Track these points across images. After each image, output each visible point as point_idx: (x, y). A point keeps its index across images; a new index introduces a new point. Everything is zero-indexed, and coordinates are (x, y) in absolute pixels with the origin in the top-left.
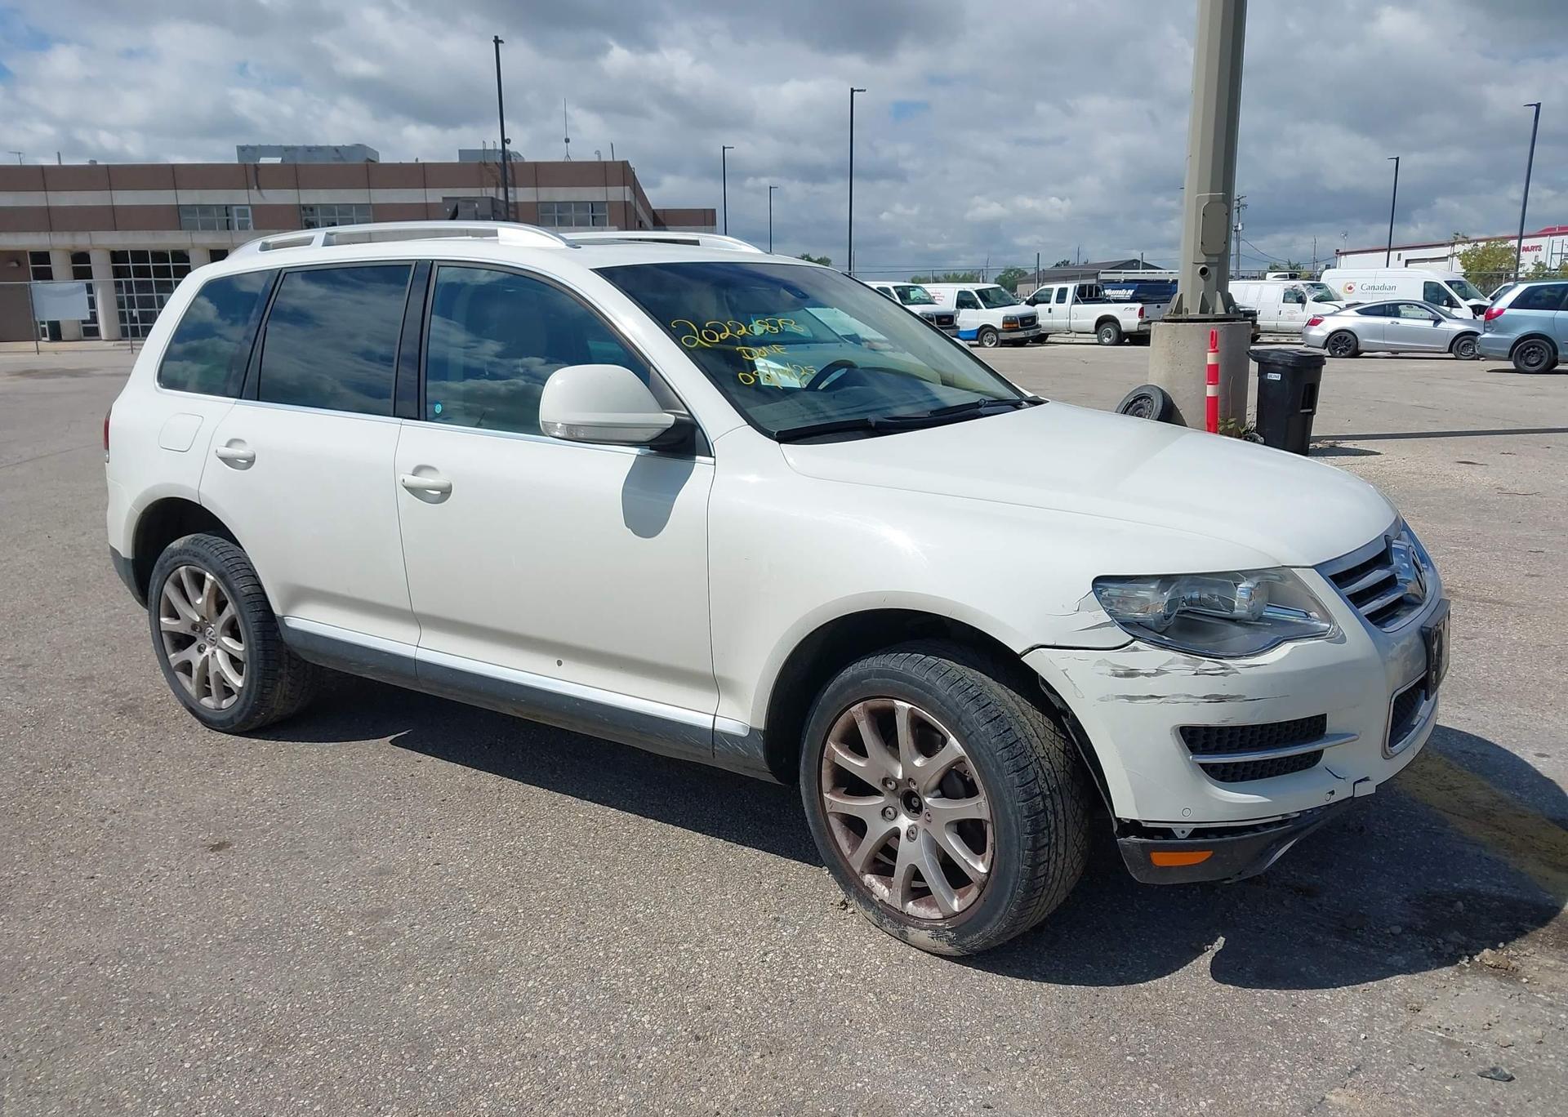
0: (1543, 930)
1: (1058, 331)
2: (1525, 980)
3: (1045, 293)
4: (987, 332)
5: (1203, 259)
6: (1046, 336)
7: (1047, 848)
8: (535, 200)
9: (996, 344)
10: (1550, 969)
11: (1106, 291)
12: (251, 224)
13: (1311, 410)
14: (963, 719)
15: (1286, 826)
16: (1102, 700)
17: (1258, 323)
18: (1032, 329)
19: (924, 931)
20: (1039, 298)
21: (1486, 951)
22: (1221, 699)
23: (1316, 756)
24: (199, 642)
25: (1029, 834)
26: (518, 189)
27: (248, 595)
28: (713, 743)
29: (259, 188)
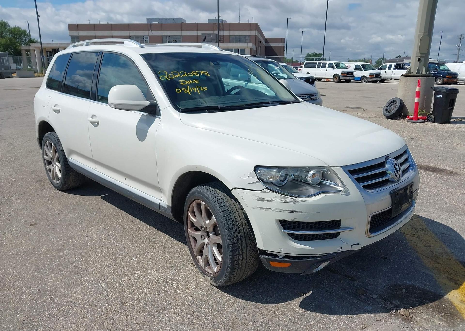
0: (432, 304)
1: (388, 79)
2: (412, 322)
3: (385, 66)
4: (363, 78)
5: (419, 55)
6: (384, 80)
7: (238, 256)
8: (229, 35)
9: (366, 82)
10: (425, 319)
11: (406, 66)
12: (149, 41)
13: (452, 108)
14: (215, 210)
15: (321, 258)
16: (253, 208)
17: (458, 78)
18: (379, 77)
19: (208, 277)
20: (382, 68)
21: (402, 309)
22: (293, 212)
23: (337, 235)
24: (53, 163)
25: (231, 250)
26: (224, 31)
27: (61, 151)
28: (160, 209)
29: (151, 31)
